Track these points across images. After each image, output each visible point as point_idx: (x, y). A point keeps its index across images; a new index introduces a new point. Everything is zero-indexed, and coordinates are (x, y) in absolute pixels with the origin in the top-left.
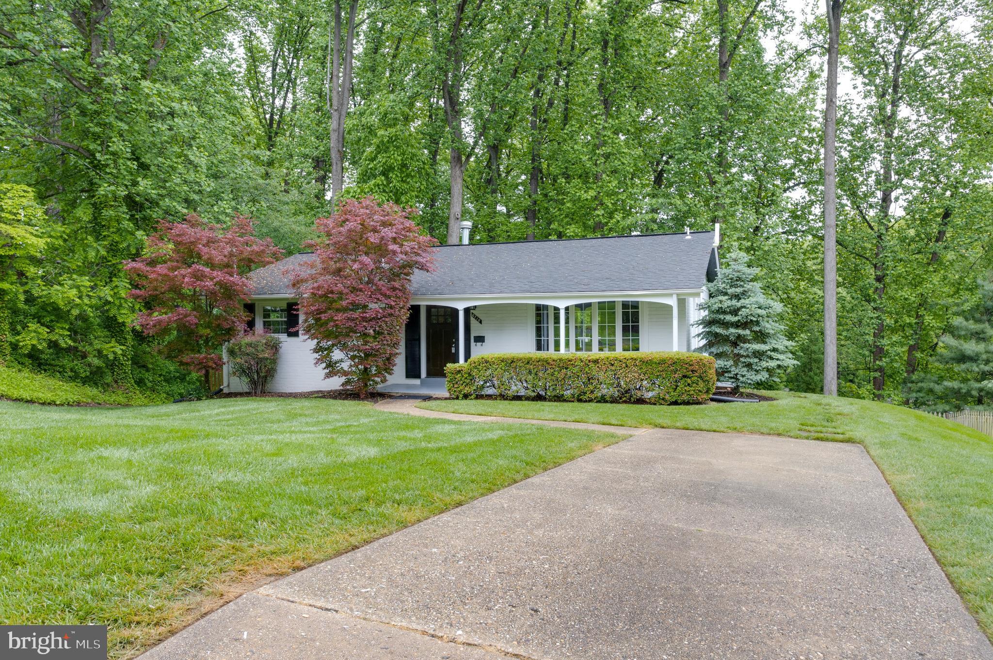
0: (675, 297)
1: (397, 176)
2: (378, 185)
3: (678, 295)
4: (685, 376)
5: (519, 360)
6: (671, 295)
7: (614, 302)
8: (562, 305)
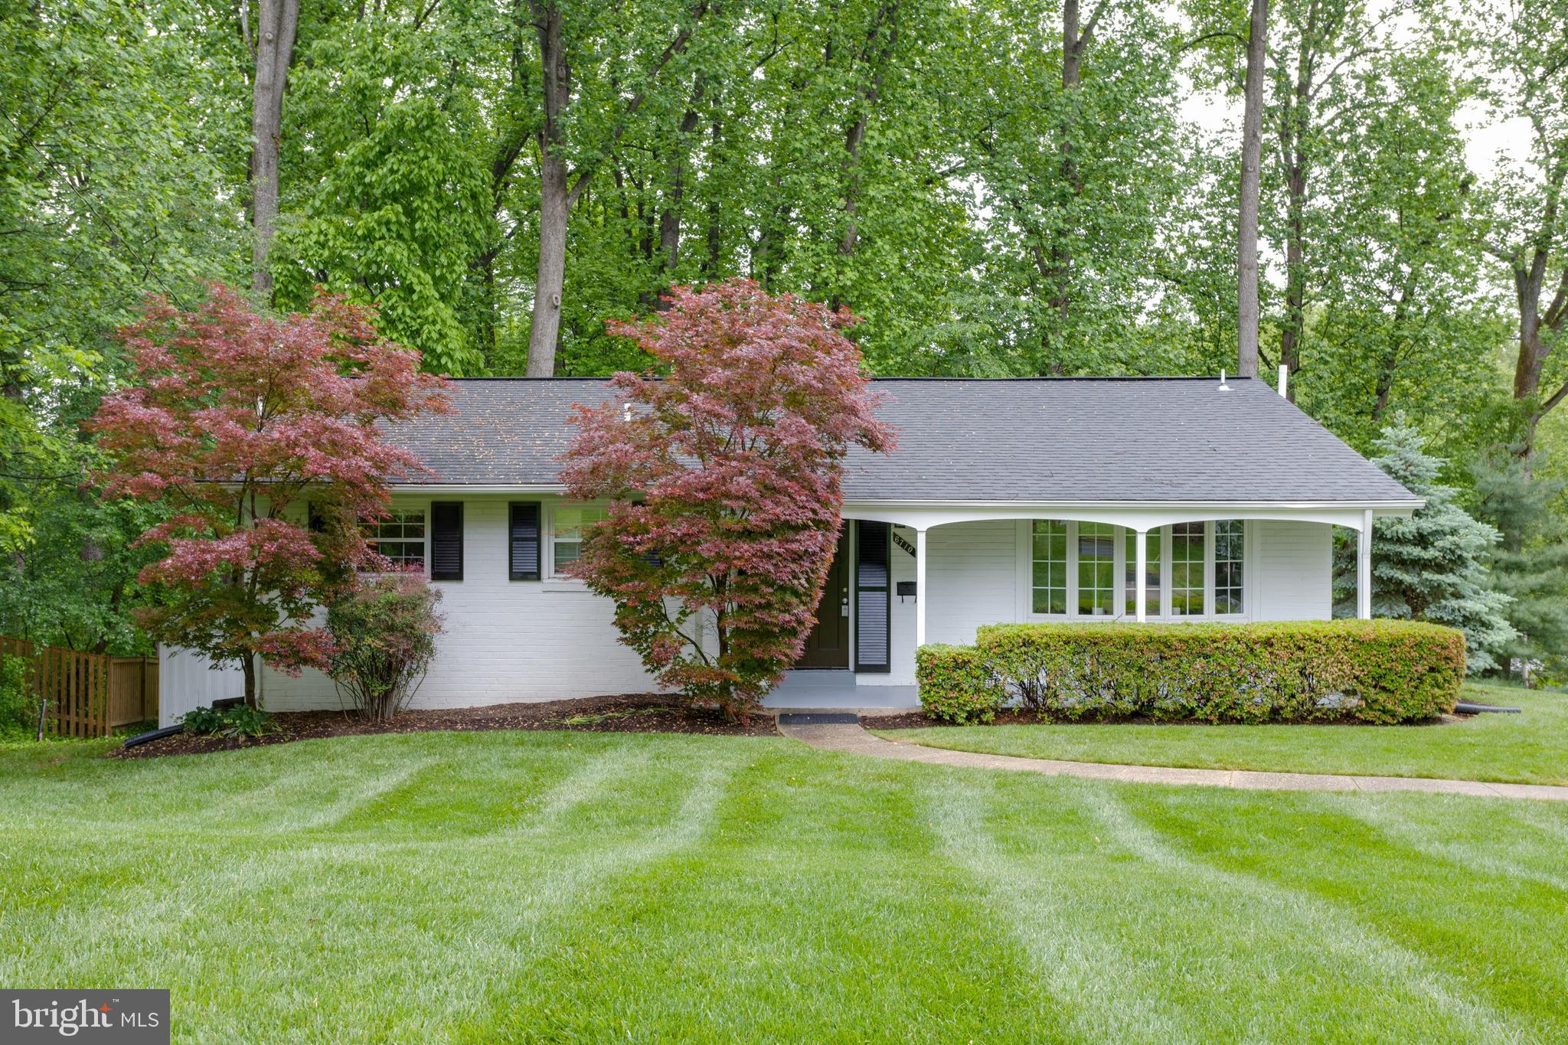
0: (1369, 515)
1: (431, 207)
2: (388, 223)
3: (1375, 511)
4: (1432, 670)
5: (1108, 639)
6: (1362, 511)
7: (1241, 522)
8: (1142, 525)
